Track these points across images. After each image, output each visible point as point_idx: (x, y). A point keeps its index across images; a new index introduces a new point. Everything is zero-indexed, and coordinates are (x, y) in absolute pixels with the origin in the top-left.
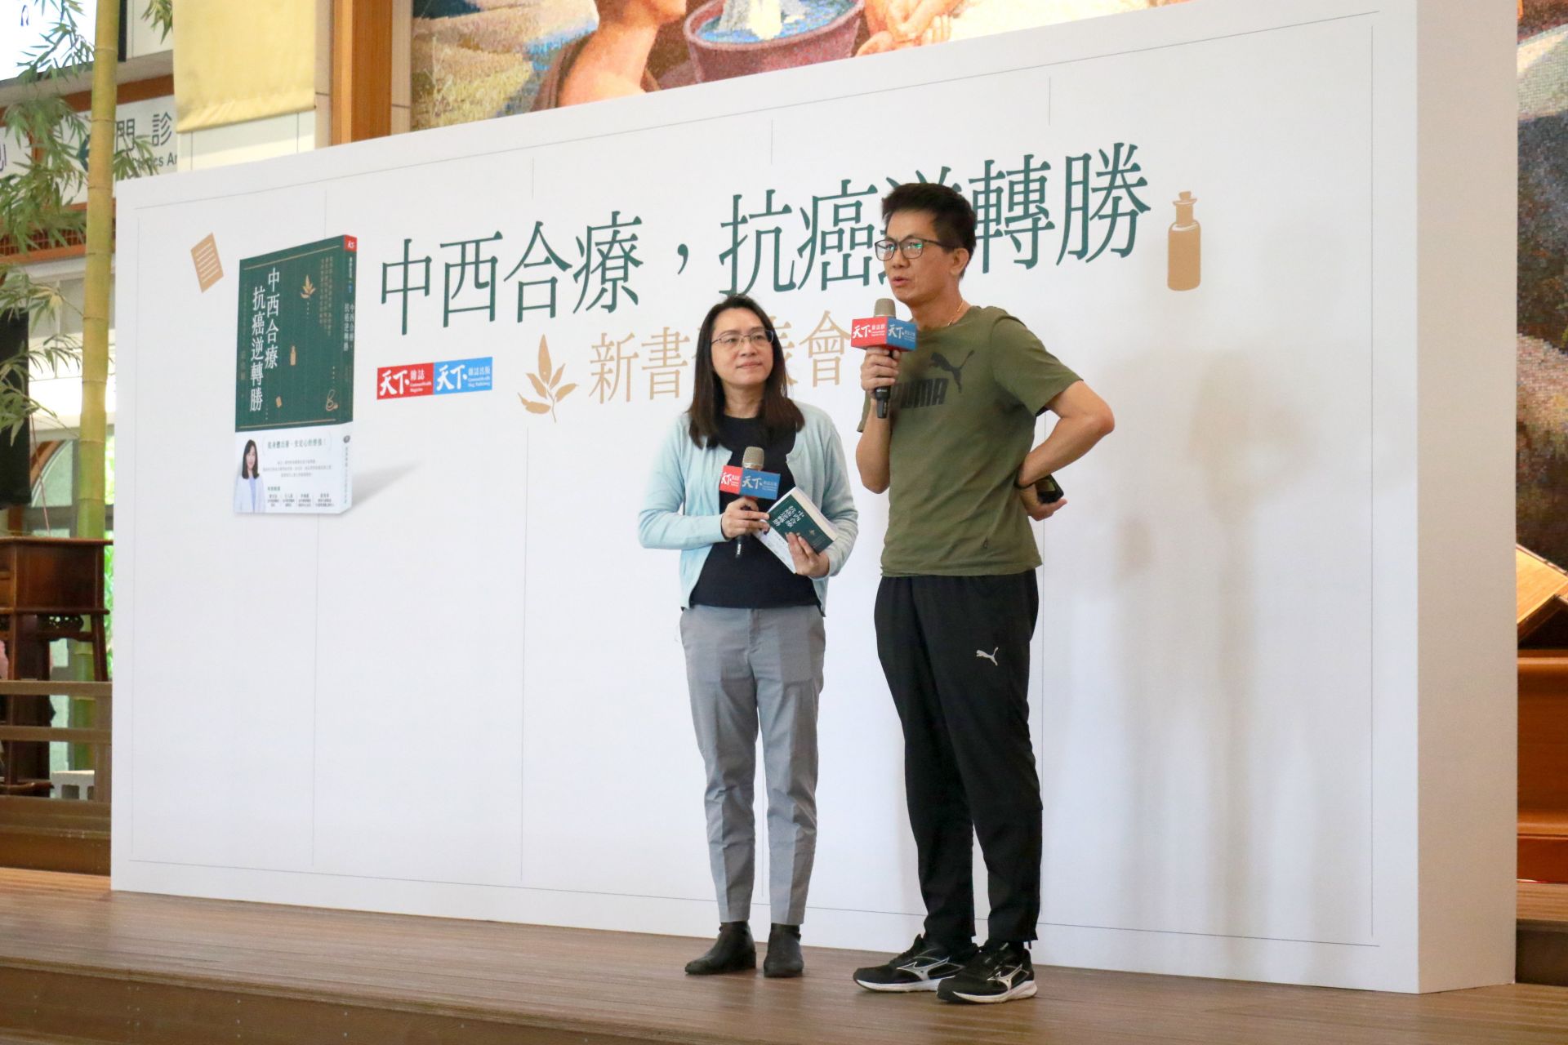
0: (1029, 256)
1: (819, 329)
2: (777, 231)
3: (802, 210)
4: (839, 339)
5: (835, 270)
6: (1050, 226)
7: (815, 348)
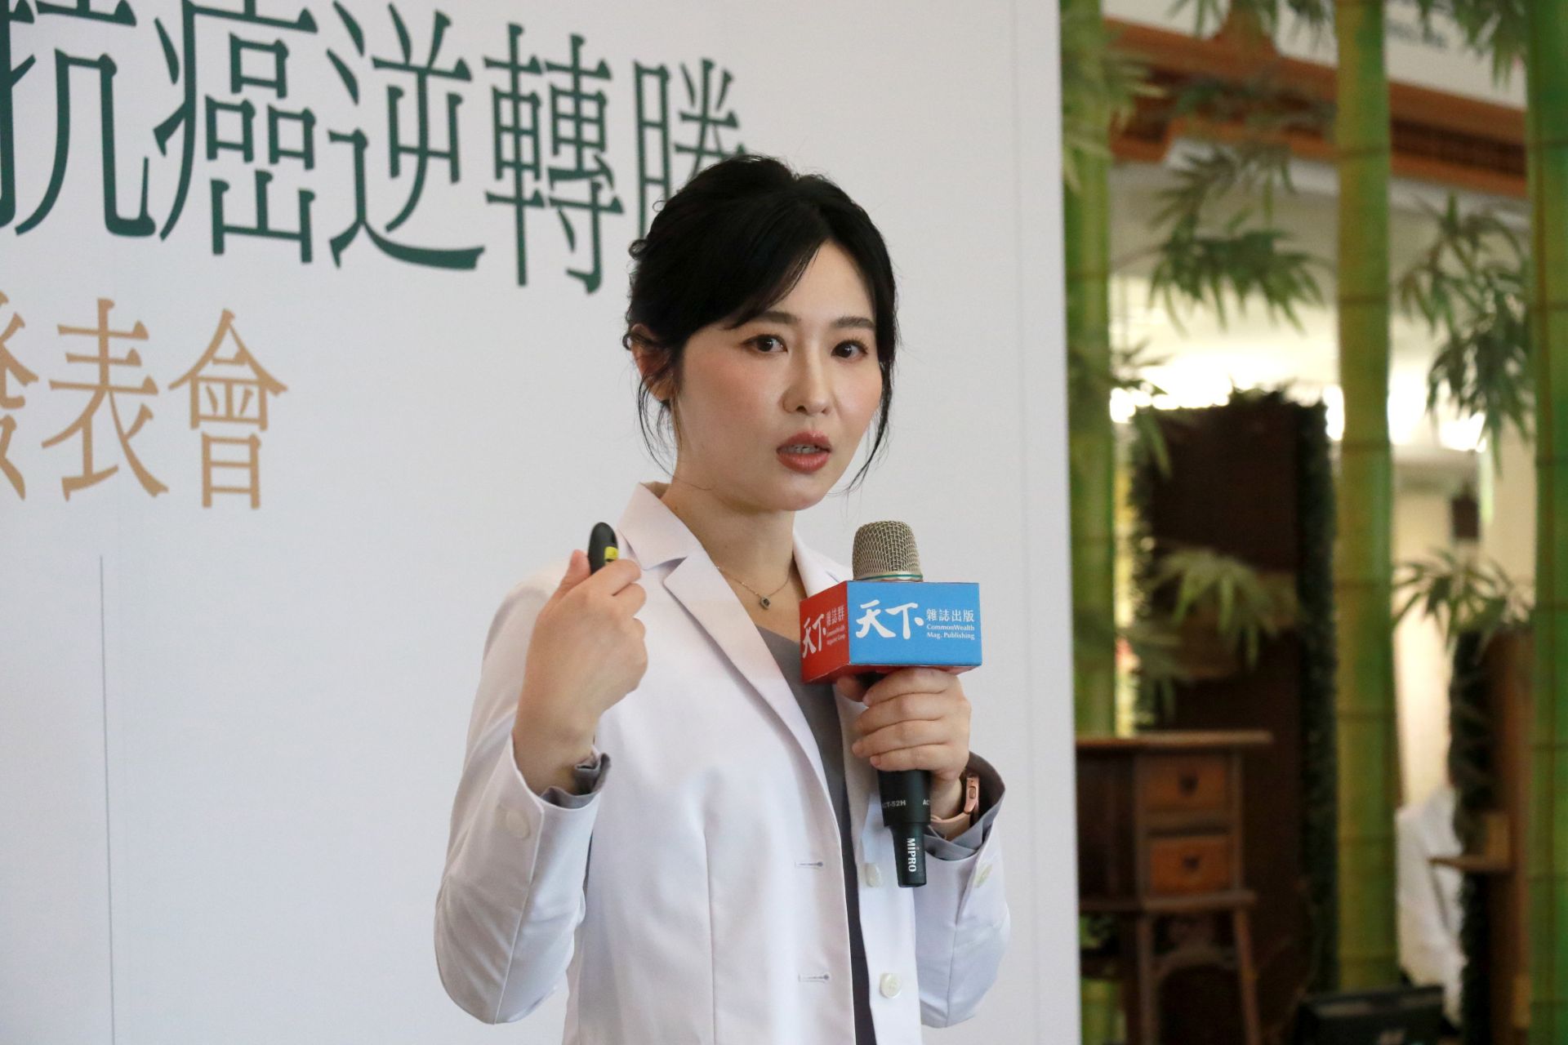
0: (587, 267)
1: (209, 355)
2: (106, 67)
3: (158, 23)
4: (255, 390)
5: (240, 209)
6: (616, 207)
7: (205, 408)
